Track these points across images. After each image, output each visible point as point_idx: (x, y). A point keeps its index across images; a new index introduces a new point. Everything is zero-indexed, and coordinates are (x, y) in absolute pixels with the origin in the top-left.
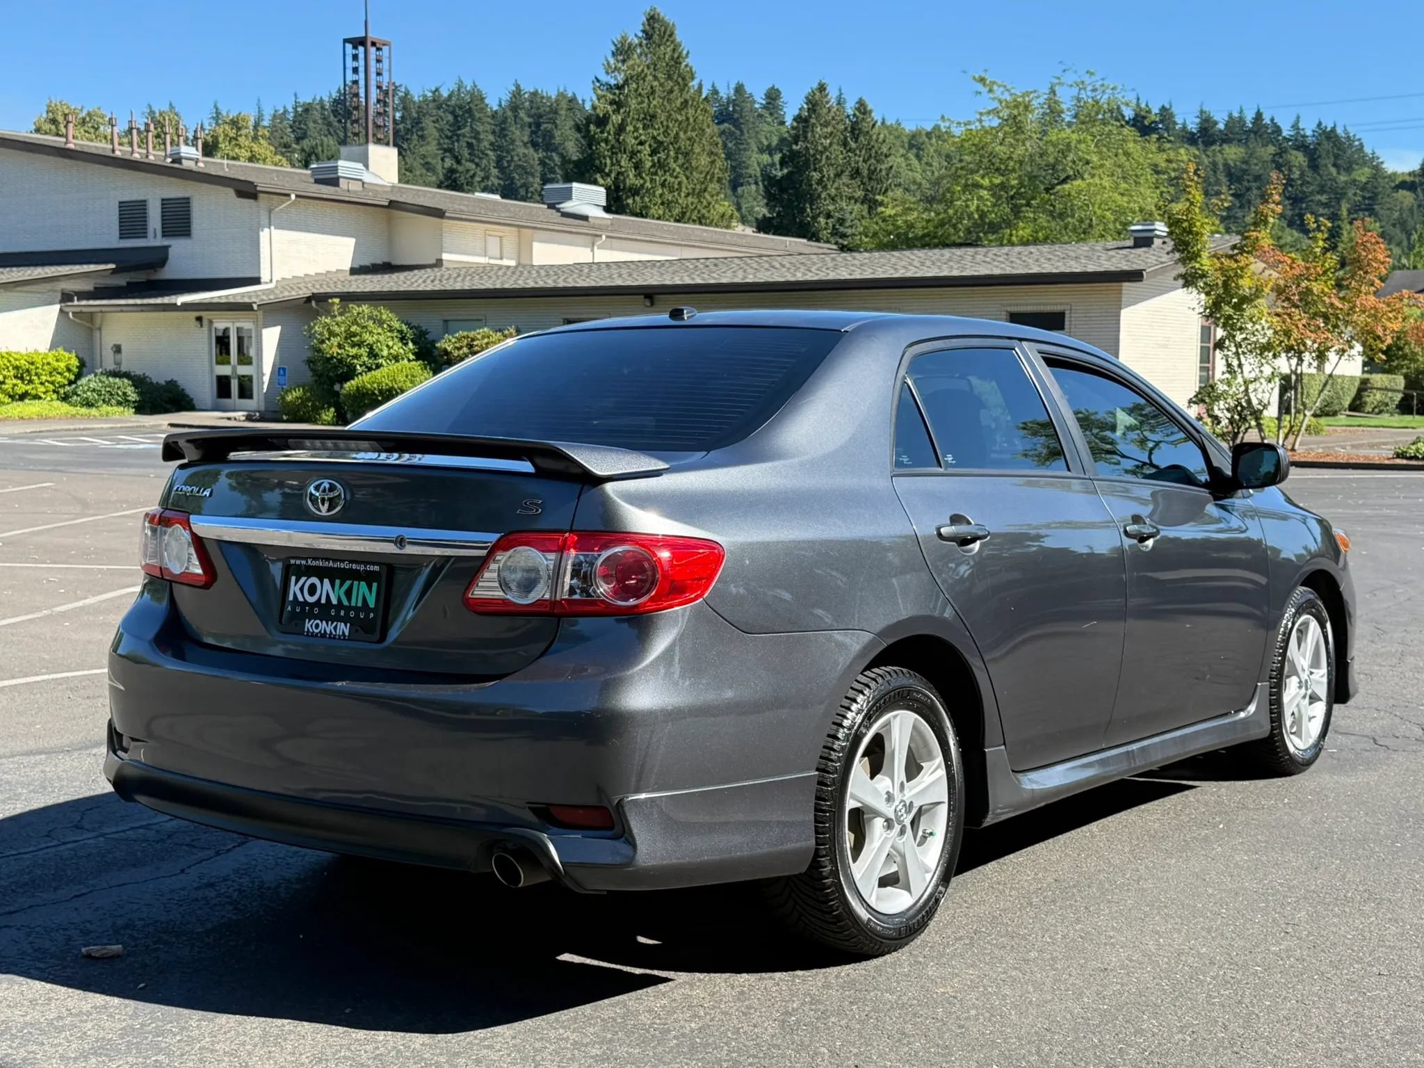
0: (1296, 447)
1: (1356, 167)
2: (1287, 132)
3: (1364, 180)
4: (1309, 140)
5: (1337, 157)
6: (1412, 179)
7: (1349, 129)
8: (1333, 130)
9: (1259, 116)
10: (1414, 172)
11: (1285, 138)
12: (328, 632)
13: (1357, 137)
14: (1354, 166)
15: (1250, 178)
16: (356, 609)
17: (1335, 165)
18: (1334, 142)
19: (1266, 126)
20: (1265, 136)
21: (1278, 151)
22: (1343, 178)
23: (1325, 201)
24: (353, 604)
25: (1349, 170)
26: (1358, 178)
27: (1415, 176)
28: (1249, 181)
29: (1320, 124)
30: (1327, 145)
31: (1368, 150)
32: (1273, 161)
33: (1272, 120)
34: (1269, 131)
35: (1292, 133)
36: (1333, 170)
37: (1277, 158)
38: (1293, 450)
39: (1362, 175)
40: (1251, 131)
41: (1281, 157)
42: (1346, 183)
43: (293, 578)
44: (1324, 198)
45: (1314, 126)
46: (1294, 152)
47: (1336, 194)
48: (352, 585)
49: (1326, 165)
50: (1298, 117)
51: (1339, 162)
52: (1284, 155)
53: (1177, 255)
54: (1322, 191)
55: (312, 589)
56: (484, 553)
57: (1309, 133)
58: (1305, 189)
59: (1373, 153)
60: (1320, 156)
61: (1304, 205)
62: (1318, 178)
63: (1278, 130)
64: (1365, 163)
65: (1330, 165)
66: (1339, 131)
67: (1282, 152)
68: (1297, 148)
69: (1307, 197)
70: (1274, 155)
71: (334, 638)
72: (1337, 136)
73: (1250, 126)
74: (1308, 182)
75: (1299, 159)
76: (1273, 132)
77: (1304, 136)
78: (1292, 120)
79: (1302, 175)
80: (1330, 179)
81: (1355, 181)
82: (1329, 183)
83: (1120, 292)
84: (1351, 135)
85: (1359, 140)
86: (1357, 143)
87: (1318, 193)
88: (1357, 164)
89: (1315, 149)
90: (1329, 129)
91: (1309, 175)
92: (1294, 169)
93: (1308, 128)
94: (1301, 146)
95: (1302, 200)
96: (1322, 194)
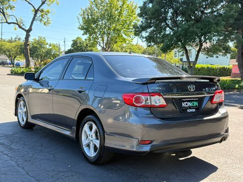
43: (183, 103)
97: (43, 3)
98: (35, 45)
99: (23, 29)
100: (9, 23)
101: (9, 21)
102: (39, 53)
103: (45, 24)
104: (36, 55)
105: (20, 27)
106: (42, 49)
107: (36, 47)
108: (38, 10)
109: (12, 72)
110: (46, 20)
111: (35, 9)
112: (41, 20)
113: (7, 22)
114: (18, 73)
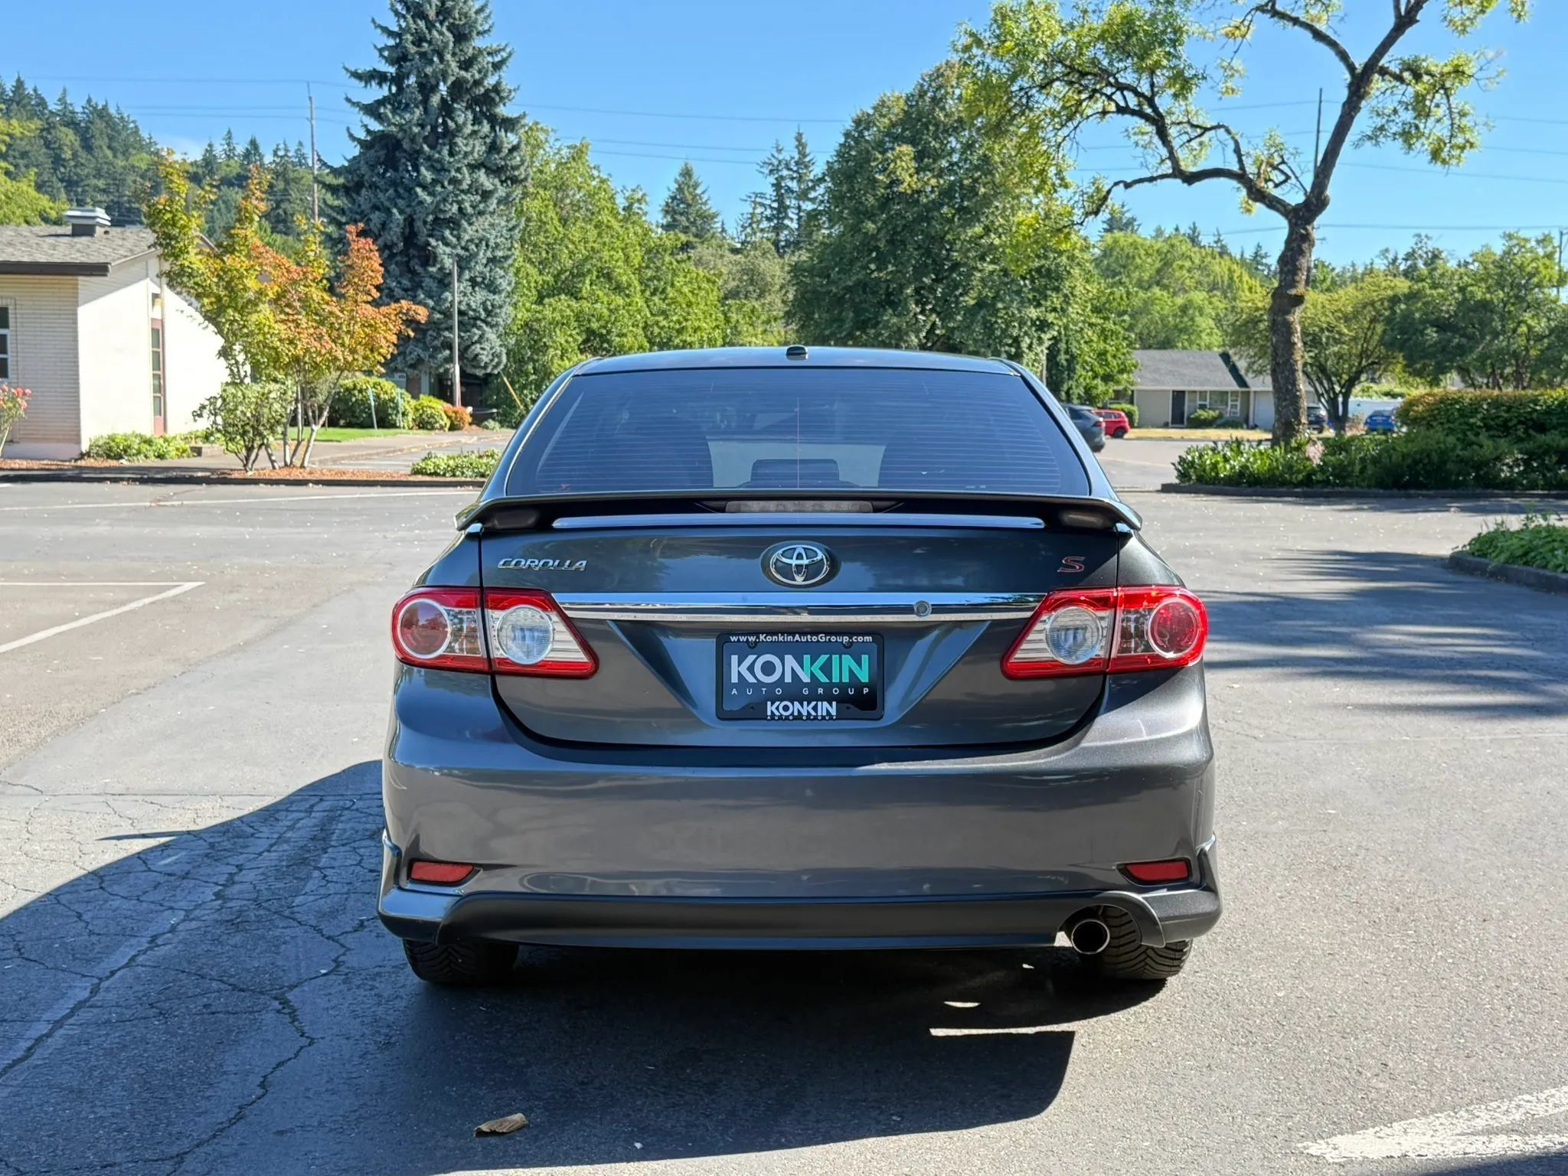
0: (306, 464)
1: (134, 152)
2: (53, 106)
3: (144, 166)
4: (80, 117)
5: (111, 138)
6: (195, 169)
7: (122, 109)
8: (105, 107)
9: (20, 84)
10: (196, 162)
11: (51, 112)
12: (805, 713)
13: (131, 119)
14: (131, 150)
15: (17, 154)
16: (840, 685)
17: (109, 147)
18: (107, 123)
19: (29, 96)
20: (29, 108)
21: (46, 126)
22: (120, 163)
23: (102, 187)
24: (836, 679)
25: (126, 154)
26: (136, 164)
27: (197, 167)
28: (15, 157)
29: (89, 101)
30: (100, 124)
31: (144, 134)
32: (42, 137)
33: (35, 90)
34: (33, 102)
35: (59, 108)
36: (109, 153)
37: (45, 134)
38: (302, 466)
39: (141, 161)
40: (11, 100)
41: (50, 133)
42: (124, 168)
43: (735, 659)
44: (101, 183)
45: (84, 103)
46: (63, 129)
47: (115, 179)
48: (830, 660)
49: (101, 147)
50: (65, 91)
51: (114, 144)
52: (52, 131)
53: (160, 251)
54: (98, 175)
55: (768, 669)
56: (1028, 614)
57: (79, 109)
58: (79, 170)
59: (150, 138)
60: (93, 136)
61: (80, 190)
62: (93, 160)
63: (42, 103)
64: (142, 147)
65: (105, 148)
66: (112, 111)
67: (49, 128)
68: (67, 125)
69: (82, 180)
70: (42, 130)
71: (816, 718)
72: (109, 115)
73: (11, 94)
74: (82, 165)
75: (68, 137)
76: (38, 105)
77: (73, 112)
78: (59, 95)
79: (75, 155)
80: (106, 163)
81: (133, 167)
82: (106, 167)
83: (75, 287)
84: (125, 116)
85: (133, 122)
86: (132, 125)
87: (94, 177)
88: (135, 148)
89: (87, 128)
90: (100, 107)
91: (83, 156)
92: (65, 148)
93: (78, 106)
94: (72, 123)
95: (77, 184)
96: (99, 179)
97: (1404, 21)
98: (1479, 293)
99: (1273, 203)
100: (1191, 178)
101: (1189, 166)
102: (1501, 342)
103: (1435, 155)
104: (1484, 358)
105: (1257, 194)
106: (1527, 316)
107: (1485, 305)
108: (1373, 66)
109: (1183, 475)
110: (1442, 131)
111: (1351, 67)
112: (1407, 136)
113: (1178, 173)
114: (1216, 480)
